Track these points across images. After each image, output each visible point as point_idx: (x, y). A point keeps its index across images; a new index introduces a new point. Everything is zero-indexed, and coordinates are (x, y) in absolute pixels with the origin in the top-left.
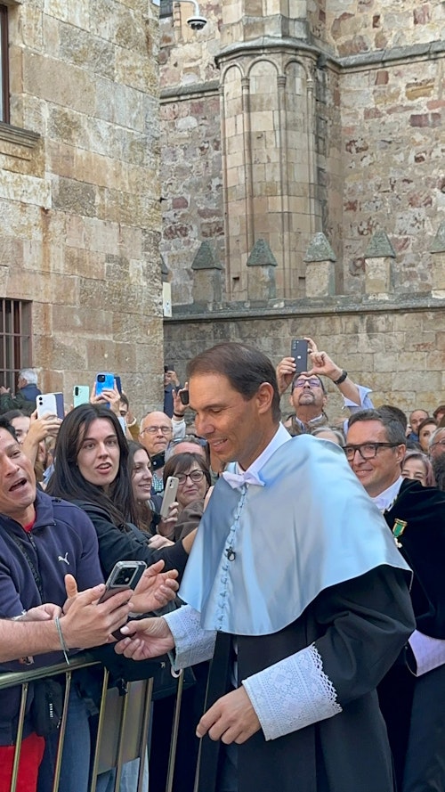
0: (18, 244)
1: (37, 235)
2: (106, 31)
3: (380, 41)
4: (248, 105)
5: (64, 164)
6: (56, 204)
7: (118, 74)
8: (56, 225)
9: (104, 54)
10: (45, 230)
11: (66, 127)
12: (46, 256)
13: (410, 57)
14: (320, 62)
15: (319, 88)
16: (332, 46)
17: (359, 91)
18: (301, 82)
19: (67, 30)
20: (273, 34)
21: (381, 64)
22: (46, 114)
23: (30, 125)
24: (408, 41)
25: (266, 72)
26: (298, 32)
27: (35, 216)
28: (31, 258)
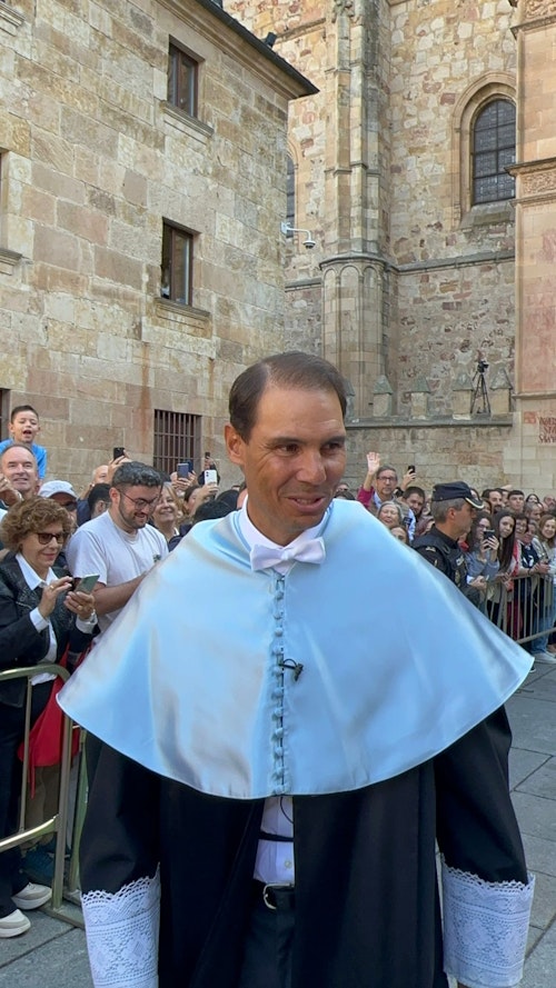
0: (195, 381)
1: (206, 375)
2: (253, 249)
3: (424, 255)
4: (340, 293)
5: (224, 331)
6: (218, 355)
7: (259, 275)
8: (218, 369)
9: (251, 263)
10: (211, 372)
11: (226, 308)
12: (211, 388)
13: (443, 266)
14: (386, 268)
15: (385, 284)
16: (394, 258)
17: (410, 286)
18: (374, 279)
19: (229, 249)
20: (357, 250)
21: (424, 270)
22: (214, 300)
23: (205, 307)
24: (442, 256)
25: (352, 273)
26: (372, 249)
27: (205, 363)
28: (202, 389)
